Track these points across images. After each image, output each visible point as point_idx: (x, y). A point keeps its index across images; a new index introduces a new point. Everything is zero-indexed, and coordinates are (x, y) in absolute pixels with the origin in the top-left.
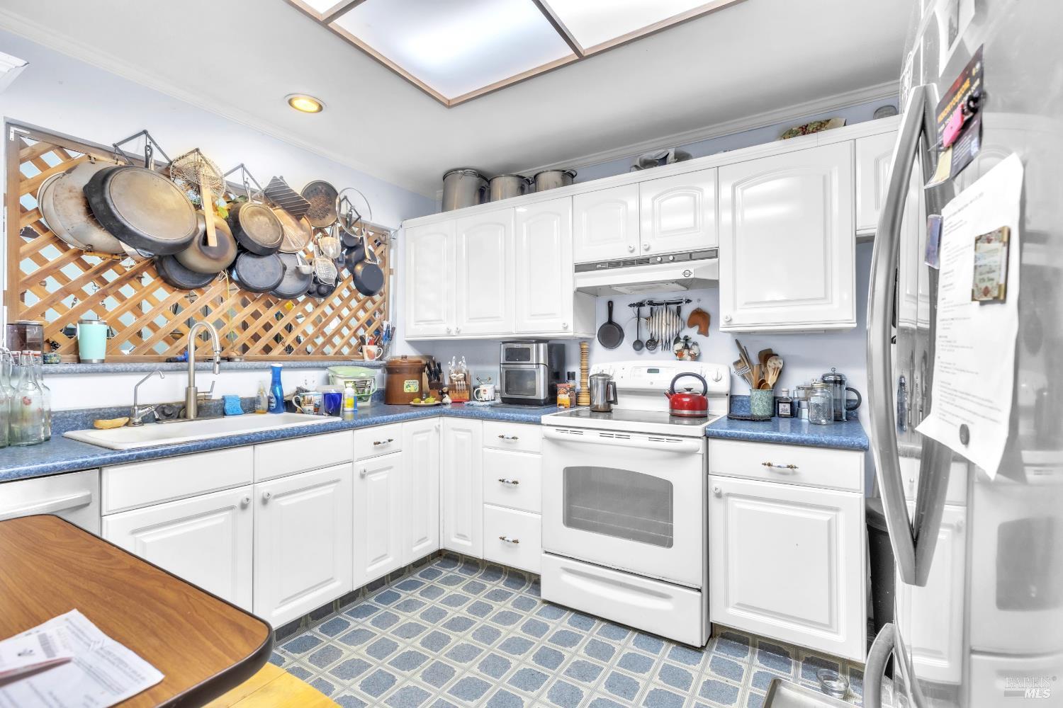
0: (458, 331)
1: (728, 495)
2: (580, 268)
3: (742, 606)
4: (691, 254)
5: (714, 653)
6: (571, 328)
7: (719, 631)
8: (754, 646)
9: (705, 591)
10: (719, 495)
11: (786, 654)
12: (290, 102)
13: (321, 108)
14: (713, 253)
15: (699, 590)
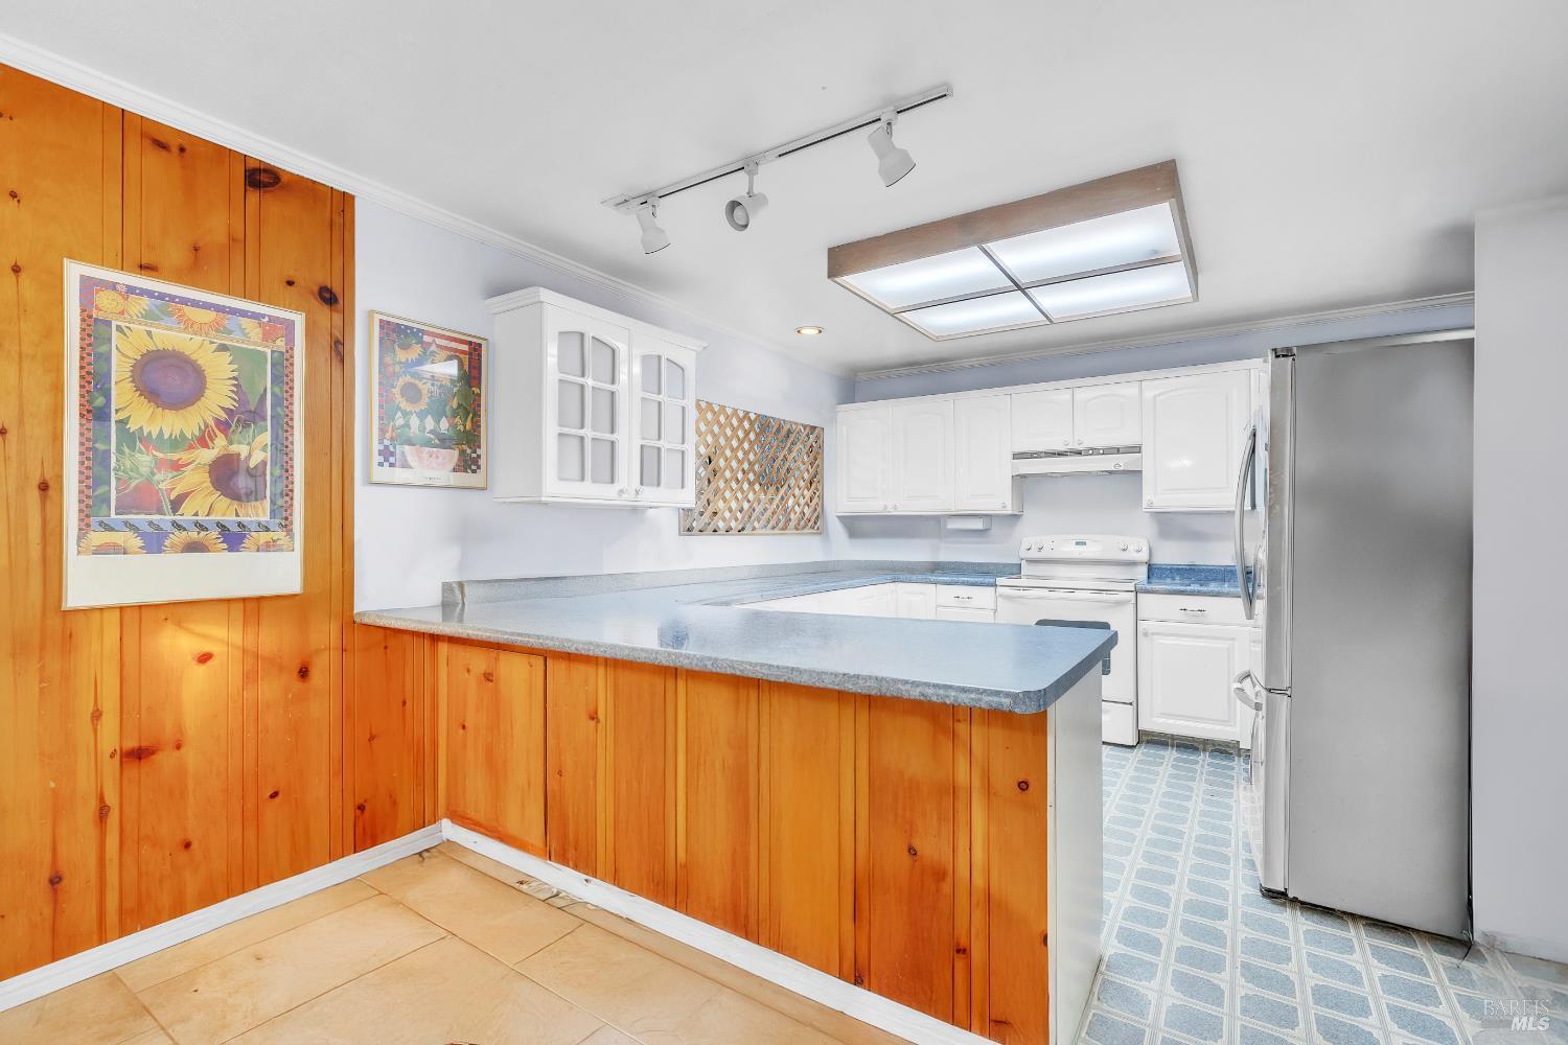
0: (895, 508)
1: (1153, 634)
2: (1017, 456)
3: (1163, 715)
4: (1118, 449)
5: (1142, 750)
6: (1009, 507)
7: (1144, 738)
8: (1172, 746)
9: (1135, 704)
10: (1146, 634)
11: (1196, 749)
12: (799, 332)
13: (820, 332)
14: (1137, 449)
15: (1131, 704)
